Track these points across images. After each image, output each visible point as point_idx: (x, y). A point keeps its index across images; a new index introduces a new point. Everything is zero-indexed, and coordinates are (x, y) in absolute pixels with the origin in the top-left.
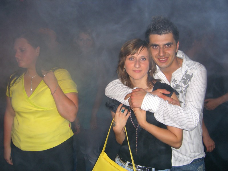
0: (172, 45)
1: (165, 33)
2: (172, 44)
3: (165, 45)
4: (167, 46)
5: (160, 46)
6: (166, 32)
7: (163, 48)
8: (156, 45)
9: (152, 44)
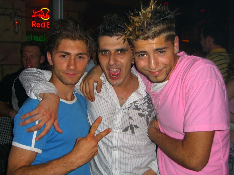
0: (126, 52)
1: (117, 35)
2: (127, 50)
3: (118, 50)
4: (119, 52)
5: (110, 52)
6: (119, 33)
7: (115, 55)
8: (106, 51)
9: (100, 49)
